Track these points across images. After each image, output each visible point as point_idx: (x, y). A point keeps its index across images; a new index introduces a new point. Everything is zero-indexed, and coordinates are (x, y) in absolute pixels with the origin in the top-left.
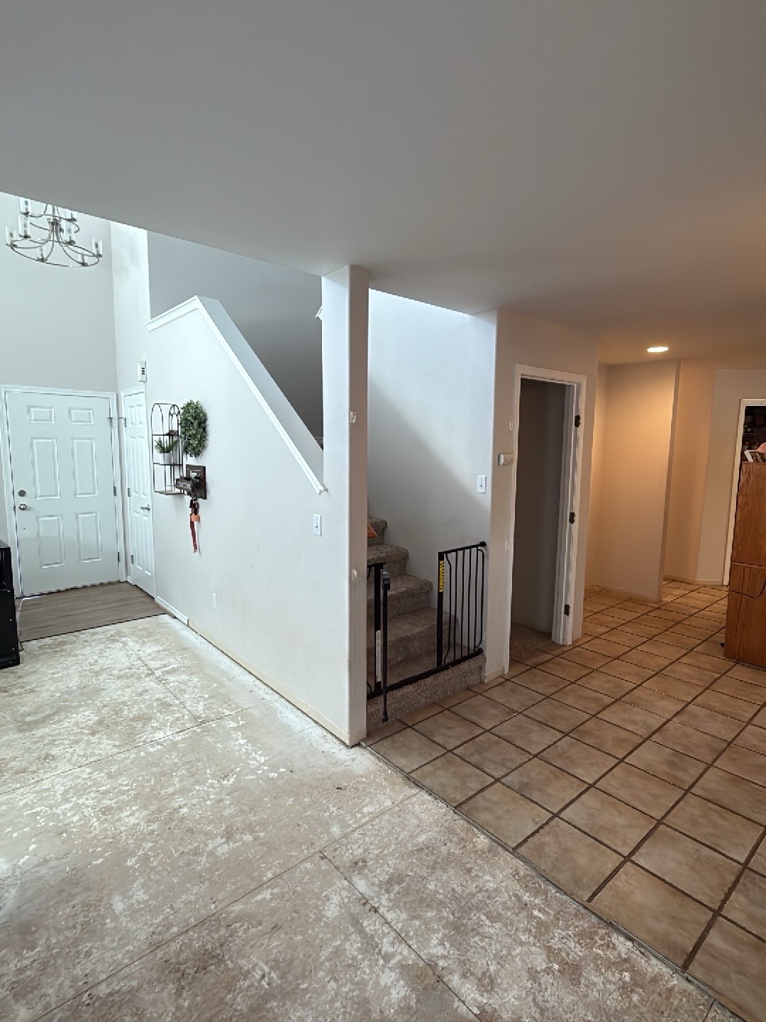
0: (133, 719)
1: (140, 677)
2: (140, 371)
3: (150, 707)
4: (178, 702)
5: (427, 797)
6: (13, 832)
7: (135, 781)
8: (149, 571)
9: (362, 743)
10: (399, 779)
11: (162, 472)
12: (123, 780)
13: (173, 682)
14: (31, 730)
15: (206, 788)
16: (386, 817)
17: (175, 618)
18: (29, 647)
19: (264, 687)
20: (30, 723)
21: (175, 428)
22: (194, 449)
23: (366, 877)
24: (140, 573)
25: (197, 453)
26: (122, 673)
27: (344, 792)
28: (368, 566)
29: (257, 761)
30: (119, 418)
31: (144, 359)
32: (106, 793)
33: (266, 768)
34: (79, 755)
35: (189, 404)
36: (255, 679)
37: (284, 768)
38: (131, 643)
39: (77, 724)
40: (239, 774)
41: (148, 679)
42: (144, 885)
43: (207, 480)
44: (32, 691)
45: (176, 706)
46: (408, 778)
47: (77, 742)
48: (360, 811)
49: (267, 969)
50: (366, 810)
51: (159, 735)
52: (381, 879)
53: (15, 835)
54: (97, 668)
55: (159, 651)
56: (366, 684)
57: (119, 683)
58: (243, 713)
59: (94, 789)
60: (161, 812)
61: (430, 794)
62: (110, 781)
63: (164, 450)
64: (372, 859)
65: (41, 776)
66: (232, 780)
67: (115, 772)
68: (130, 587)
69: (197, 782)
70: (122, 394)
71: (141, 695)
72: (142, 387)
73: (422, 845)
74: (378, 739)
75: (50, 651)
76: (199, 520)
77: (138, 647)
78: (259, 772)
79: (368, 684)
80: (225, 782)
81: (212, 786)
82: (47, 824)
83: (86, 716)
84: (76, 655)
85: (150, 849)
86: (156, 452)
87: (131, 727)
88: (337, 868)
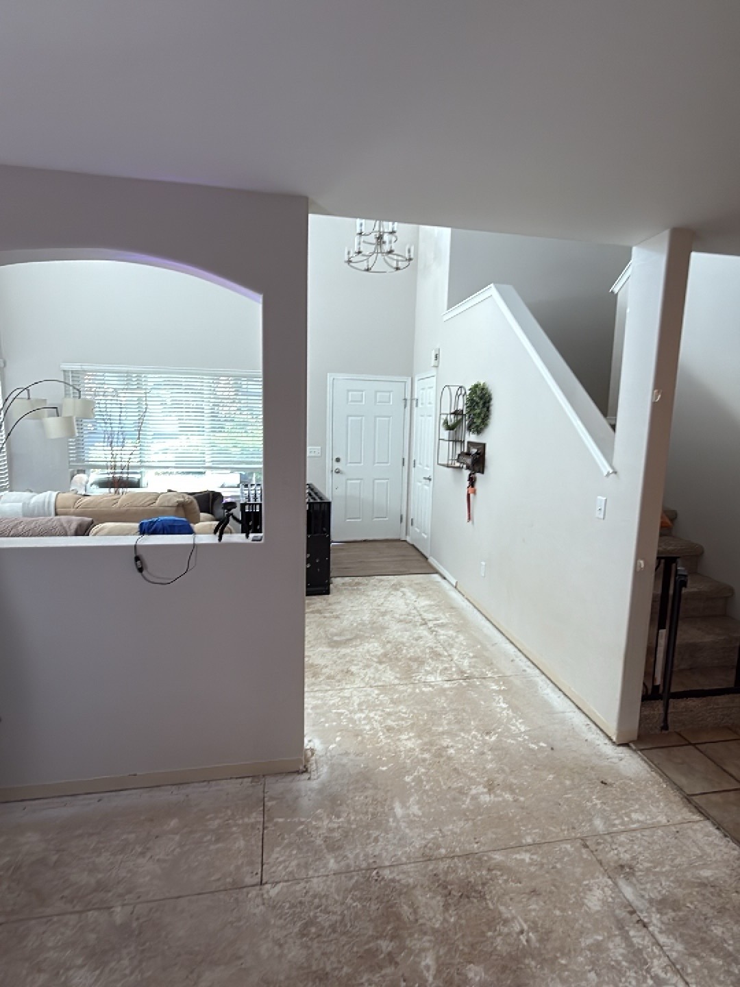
0: (410, 659)
1: (416, 625)
2: (433, 358)
3: (423, 652)
4: (446, 654)
5: (712, 829)
6: (326, 722)
7: (412, 712)
8: (425, 534)
9: (632, 745)
10: (675, 797)
11: (446, 447)
12: (403, 708)
13: (443, 635)
14: (338, 648)
15: (470, 738)
16: (660, 832)
17: (445, 578)
18: (336, 582)
19: (525, 660)
20: (336, 642)
21: (460, 407)
22: (477, 426)
23: (633, 885)
24: (419, 534)
25: (479, 431)
26: (402, 618)
27: (608, 788)
28: (658, 558)
29: (517, 727)
30: (412, 400)
31: (438, 347)
32: (389, 714)
33: (526, 737)
34: (370, 678)
35: (476, 386)
36: (516, 650)
37: (544, 742)
38: (409, 594)
39: (368, 652)
40: (500, 735)
41: (422, 628)
42: (418, 802)
43: (487, 456)
44: (337, 617)
45: (445, 657)
46: (688, 799)
47: (368, 666)
48: (628, 815)
49: (525, 927)
50: (634, 816)
51: (431, 678)
52: (652, 895)
53: (327, 725)
54: (383, 609)
55: (431, 606)
56: (642, 685)
57: (399, 626)
58: (503, 679)
59: (381, 708)
60: (432, 745)
61: (718, 828)
62: (392, 705)
63: (449, 428)
64: (641, 871)
65: (344, 685)
66: (494, 738)
67: (396, 699)
68: (408, 546)
69: (463, 730)
70: (416, 379)
71: (417, 640)
72: (434, 372)
73: (706, 881)
74: (650, 746)
75: (350, 588)
76: (474, 492)
77: (414, 598)
78: (520, 739)
79: (644, 684)
80: (487, 738)
81: (475, 737)
82: (348, 725)
83: (374, 647)
84: (368, 596)
85: (423, 774)
86: (442, 429)
87: (409, 666)
88: (601, 863)
